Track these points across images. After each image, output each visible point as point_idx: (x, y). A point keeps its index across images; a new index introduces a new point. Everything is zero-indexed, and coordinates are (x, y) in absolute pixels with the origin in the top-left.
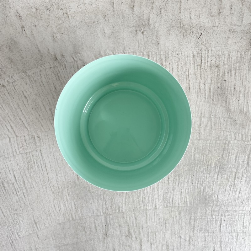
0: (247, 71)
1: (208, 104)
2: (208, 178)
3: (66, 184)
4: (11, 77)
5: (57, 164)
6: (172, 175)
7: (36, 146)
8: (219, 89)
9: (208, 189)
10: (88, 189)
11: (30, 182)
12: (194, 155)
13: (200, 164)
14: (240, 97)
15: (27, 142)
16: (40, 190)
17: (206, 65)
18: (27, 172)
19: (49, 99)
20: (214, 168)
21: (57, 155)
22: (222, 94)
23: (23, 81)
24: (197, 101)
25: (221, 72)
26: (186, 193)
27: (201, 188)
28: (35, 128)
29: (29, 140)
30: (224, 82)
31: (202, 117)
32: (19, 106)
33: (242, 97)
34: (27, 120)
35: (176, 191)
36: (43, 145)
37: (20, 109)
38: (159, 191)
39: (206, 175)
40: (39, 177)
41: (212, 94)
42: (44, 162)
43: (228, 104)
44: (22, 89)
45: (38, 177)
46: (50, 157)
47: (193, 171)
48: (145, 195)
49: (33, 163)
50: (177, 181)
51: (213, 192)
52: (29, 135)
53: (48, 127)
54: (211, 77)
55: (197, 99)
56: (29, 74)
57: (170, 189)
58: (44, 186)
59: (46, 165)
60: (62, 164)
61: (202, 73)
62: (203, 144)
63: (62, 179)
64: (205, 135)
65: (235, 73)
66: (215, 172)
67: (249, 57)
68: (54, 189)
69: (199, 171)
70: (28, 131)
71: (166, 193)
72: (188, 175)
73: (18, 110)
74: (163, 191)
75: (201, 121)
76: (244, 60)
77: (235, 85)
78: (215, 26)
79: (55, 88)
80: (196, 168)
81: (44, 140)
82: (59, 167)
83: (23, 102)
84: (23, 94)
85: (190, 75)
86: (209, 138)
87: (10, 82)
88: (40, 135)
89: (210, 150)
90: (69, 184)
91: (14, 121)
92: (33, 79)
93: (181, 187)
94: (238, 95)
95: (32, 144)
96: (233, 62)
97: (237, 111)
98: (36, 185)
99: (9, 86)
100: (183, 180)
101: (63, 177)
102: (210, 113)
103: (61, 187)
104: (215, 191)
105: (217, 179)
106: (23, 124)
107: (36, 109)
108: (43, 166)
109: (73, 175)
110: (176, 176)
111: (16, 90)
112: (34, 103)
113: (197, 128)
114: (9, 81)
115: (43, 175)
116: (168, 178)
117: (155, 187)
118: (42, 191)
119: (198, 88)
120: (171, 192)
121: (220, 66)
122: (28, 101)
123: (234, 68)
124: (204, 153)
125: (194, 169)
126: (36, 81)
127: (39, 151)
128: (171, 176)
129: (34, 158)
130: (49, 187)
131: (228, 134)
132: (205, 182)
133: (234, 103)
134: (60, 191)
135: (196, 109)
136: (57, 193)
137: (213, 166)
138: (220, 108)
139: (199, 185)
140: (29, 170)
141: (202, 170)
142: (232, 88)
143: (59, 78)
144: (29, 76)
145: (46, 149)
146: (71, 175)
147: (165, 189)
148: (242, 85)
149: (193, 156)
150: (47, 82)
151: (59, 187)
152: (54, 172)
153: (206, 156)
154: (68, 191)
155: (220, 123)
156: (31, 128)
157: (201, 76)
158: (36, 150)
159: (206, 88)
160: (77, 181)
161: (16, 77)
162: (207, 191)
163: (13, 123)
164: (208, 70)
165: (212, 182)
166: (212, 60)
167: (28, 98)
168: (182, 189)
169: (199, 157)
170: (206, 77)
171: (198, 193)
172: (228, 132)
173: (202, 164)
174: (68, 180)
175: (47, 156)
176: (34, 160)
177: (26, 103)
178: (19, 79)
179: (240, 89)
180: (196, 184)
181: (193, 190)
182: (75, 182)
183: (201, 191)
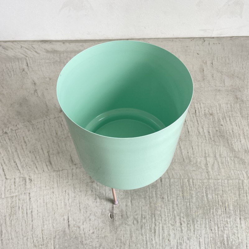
0: (241, 118)
1: (210, 145)
2: (229, 223)
3: (53, 234)
4: (15, 126)
5: (45, 209)
6: (185, 220)
7: (25, 188)
8: (218, 132)
9: (233, 237)
10: (79, 240)
11: (10, 232)
12: (207, 196)
13: (216, 206)
14: (240, 139)
15: (16, 185)
16: (19, 242)
17: (201, 113)
18: (7, 219)
19: (49, 143)
20: (233, 210)
21: (47, 198)
22: (222, 136)
23: (27, 128)
24: (198, 142)
25: (216, 119)
26: (206, 243)
27: (223, 236)
28: (28, 170)
29: (19, 182)
30: (222, 126)
31: (207, 157)
32: (16, 150)
33: (243, 138)
34: (21, 163)
35: (192, 240)
36: (33, 187)
37: (17, 152)
38: (171, 241)
39: (226, 220)
40: (22, 225)
41: (212, 136)
42: (31, 207)
43: (230, 145)
44: (24, 135)
45: (20, 225)
46: (39, 201)
47: (209, 214)
48: (153, 247)
49: (17, 208)
50: (192, 228)
51: (240, 240)
52: (20, 178)
53: (42, 169)
54: (208, 122)
55: (197, 140)
56: (33, 123)
57: (184, 238)
58: (25, 236)
59: (33, 210)
60: (52, 209)
61: (198, 120)
62: (214, 183)
63: (49, 227)
64: (214, 174)
65: (230, 120)
66: (236, 215)
67: (239, 108)
68: (37, 240)
69: (216, 214)
70: (20, 173)
71: (181, 244)
72: (204, 220)
73: (15, 153)
74: (176, 241)
75: (207, 161)
76: (235, 110)
77: (233, 129)
78: (202, 88)
79: (57, 134)
80: (212, 211)
81: (36, 183)
82: (48, 213)
83: (22, 146)
84: (24, 139)
85: (187, 122)
86: (219, 177)
87: (14, 129)
88: (32, 177)
89: (224, 190)
90: (57, 233)
91: (8, 164)
92: (37, 127)
93: (198, 236)
94: (238, 137)
95: (22, 187)
96: (225, 111)
97: (242, 151)
98: (16, 235)
99: (12, 133)
100: (199, 226)
101: (51, 225)
102: (214, 153)
103: (47, 238)
104: (241, 240)
105: (241, 224)
106: (16, 167)
107: (33, 152)
108: (29, 211)
109: (63, 221)
110: (189, 221)
111: (17, 136)
112: (33, 147)
113: (204, 167)
114: (12, 128)
115: (26, 222)
116: (180, 224)
117: (166, 236)
118: (22, 243)
119: (197, 131)
120: (186, 242)
121: (214, 114)
122: (26, 145)
123: (227, 115)
124: (218, 194)
125: (210, 212)
126: (38, 128)
127: (28, 194)
128: (184, 222)
129: (20, 202)
130: (31, 238)
131: (239, 172)
132: (227, 228)
133: (236, 144)
134: (45, 243)
135: (199, 149)
136: (40, 246)
137: (231, 208)
138: (223, 148)
139: (219, 232)
140: (11, 216)
141: (219, 212)
142: (231, 132)
143: (61, 126)
144: (33, 125)
145: (36, 192)
146: (61, 222)
147: (178, 238)
148: (240, 128)
149: (205, 197)
150: (49, 129)
151: (44, 239)
152: (41, 218)
153: (221, 197)
154: (54, 243)
155: (227, 162)
156: (23, 170)
157: (198, 122)
158: (25, 193)
159: (205, 131)
160: (67, 229)
161: (20, 125)
162: (231, 240)
163: (6, 165)
164: (203, 117)
165: (235, 228)
166: (205, 110)
167: (27, 143)
168: (199, 239)
169: (213, 198)
170: (203, 123)
171: (221, 243)
172: (238, 171)
173: (218, 205)
174: (57, 228)
175: (36, 199)
176: (20, 204)
177: (24, 147)
178: (23, 127)
179: (238, 132)
180: (215, 230)
181: (214, 239)
182: (64, 231)
183: (224, 240)
